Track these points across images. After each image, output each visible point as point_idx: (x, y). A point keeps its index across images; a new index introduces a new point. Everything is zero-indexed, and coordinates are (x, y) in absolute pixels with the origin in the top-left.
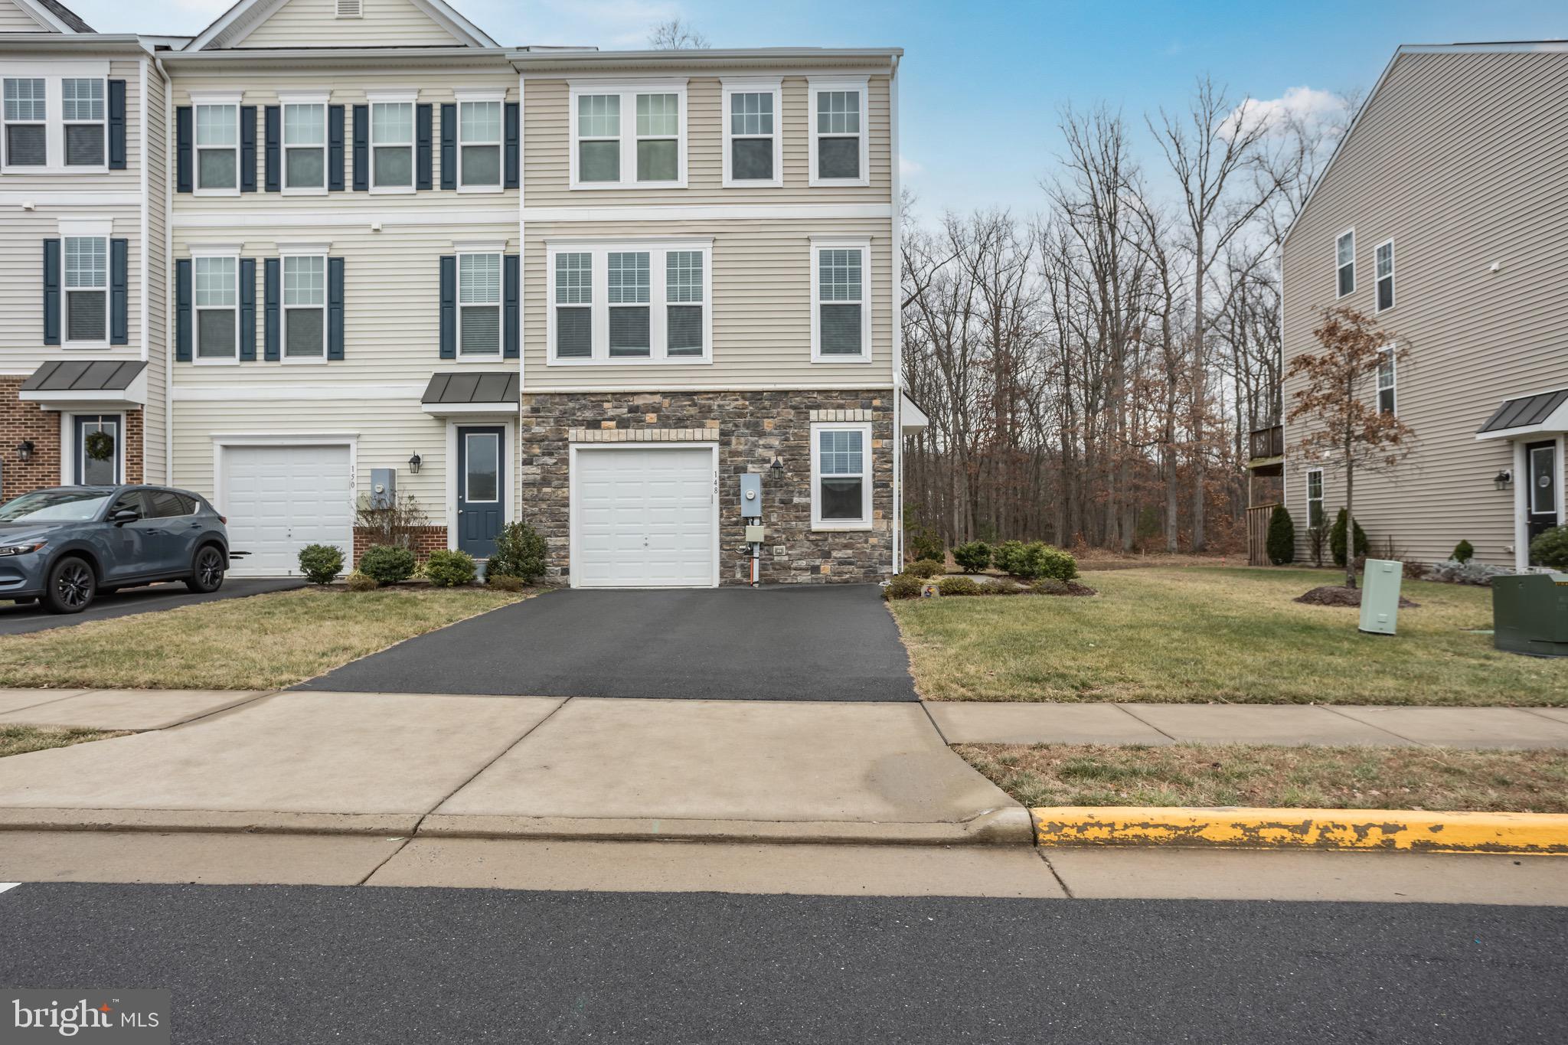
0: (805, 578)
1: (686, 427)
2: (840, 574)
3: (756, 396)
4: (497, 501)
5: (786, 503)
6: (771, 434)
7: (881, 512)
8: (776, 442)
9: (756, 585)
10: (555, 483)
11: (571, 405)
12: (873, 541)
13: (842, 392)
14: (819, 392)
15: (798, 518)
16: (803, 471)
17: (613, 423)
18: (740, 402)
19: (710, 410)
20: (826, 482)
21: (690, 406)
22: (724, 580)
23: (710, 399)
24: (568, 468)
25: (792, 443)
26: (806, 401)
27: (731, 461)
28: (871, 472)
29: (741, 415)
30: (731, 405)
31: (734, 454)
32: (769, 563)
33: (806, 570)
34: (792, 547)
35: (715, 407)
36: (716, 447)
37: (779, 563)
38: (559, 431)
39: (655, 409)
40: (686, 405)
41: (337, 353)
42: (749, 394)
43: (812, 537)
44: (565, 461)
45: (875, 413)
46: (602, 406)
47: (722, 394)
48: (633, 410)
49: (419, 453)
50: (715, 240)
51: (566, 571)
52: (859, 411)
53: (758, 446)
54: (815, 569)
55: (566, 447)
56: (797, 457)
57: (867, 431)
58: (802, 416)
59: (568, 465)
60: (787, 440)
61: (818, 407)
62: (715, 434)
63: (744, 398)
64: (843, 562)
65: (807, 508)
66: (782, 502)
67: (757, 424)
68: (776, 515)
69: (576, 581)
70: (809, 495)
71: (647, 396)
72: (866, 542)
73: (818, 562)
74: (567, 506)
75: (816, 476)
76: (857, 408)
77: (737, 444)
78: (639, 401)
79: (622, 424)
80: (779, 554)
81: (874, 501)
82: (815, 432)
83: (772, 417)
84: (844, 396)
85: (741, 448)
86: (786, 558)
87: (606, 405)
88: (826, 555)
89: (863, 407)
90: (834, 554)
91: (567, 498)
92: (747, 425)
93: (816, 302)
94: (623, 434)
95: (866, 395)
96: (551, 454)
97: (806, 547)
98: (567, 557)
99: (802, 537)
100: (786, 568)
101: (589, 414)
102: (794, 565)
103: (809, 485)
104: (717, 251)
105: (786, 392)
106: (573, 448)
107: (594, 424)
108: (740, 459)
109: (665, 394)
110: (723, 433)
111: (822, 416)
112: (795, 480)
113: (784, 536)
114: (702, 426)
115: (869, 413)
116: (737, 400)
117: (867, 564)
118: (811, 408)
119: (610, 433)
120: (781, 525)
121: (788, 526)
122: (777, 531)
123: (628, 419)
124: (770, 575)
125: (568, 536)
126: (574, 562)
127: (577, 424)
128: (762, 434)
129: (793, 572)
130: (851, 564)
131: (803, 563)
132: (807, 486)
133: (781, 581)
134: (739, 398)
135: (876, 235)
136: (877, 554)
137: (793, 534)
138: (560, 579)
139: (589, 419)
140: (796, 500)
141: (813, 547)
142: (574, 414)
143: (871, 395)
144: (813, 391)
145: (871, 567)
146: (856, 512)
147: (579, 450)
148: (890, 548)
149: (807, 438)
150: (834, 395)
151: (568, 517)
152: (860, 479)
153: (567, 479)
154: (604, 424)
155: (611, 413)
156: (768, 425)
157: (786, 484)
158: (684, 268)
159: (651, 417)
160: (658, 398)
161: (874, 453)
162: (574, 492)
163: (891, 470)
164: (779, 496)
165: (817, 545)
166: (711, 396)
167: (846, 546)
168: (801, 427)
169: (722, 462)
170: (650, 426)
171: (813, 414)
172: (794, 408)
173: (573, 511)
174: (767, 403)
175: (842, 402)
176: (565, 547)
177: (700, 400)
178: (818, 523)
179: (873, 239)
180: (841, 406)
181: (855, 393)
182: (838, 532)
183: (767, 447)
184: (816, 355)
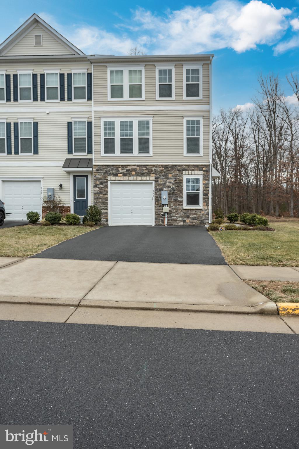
0: (181, 224)
1: (144, 176)
2: (192, 222)
3: (166, 166)
4: (86, 198)
5: (176, 200)
6: (171, 178)
7: (205, 203)
8: (172, 181)
9: (166, 226)
10: (104, 193)
11: (109, 169)
12: (203, 212)
13: (193, 165)
14: (186, 165)
15: (179, 205)
16: (181, 190)
17: (122, 175)
18: (161, 168)
19: (152, 171)
20: (188, 194)
21: (145, 169)
22: (156, 224)
23: (152, 167)
24: (108, 189)
25: (178, 181)
26: (182, 168)
27: (158, 187)
28: (202, 191)
29: (161, 172)
30: (158, 169)
31: (159, 184)
32: (170, 219)
33: (182, 221)
34: (177, 214)
35: (154, 170)
36: (154, 182)
37: (173, 219)
38: (105, 177)
39: (135, 170)
40: (144, 169)
41: (36, 152)
42: (164, 166)
43: (184, 211)
44: (107, 186)
45: (204, 172)
46: (118, 169)
47: (156, 166)
48: (128, 170)
49: (62, 183)
50: (153, 117)
51: (107, 221)
52: (198, 172)
53: (167, 182)
54: (185, 221)
55: (107, 182)
56: (179, 186)
57: (201, 178)
58: (181, 173)
59: (108, 187)
60: (176, 180)
61: (186, 170)
62: (152, 177)
63: (162, 167)
64: (193, 219)
65: (182, 202)
66: (174, 200)
67: (166, 175)
68: (172, 204)
69: (111, 223)
70: (183, 198)
71: (132, 166)
72: (201, 213)
73: (185, 219)
74: (108, 200)
75: (185, 192)
76: (198, 170)
77: (160, 181)
78: (130, 168)
79: (125, 175)
80: (173, 216)
81: (203, 200)
82: (185, 178)
83: (171, 173)
84: (194, 167)
85: (162, 183)
86: (175, 217)
87: (119, 169)
88: (188, 217)
89: (200, 170)
90: (191, 216)
91: (108, 198)
92: (163, 176)
93: (185, 137)
94: (125, 178)
95: (201, 166)
96: (102, 184)
97: (182, 214)
98: (107, 216)
99: (180, 211)
100: (175, 220)
101: (114, 172)
102: (178, 219)
103: (183, 194)
104: (154, 120)
105: (176, 165)
106: (109, 182)
107: (116, 175)
108: (161, 186)
109: (138, 166)
110: (156, 178)
111: (187, 173)
112: (178, 193)
113: (175, 211)
114: (149, 176)
115: (202, 172)
116: (160, 168)
118: (184, 170)
119: (120, 178)
120: (174, 207)
121: (176, 207)
122: (173, 209)
123: (126, 173)
124: (170, 223)
125: (108, 209)
126: (109, 218)
127: (110, 175)
128: (168, 178)
129: (178, 222)
130: (196, 219)
131: (181, 219)
132: (182, 195)
133: (174, 225)
134: (161, 167)
135: (204, 115)
136: (204, 216)
137: (178, 210)
138: (105, 223)
139: (114, 173)
140: (179, 199)
141: (184, 214)
142: (110, 172)
143: (203, 166)
144: (184, 165)
145: (202, 220)
146: (197, 203)
147: (111, 183)
148: (208, 215)
149: (182, 180)
150: (191, 166)
151: (108, 204)
152: (199, 193)
153: (107, 192)
154: (119, 175)
155: (121, 171)
156: (170, 175)
157: (176, 194)
158: (144, 126)
159: (134, 173)
160: (135, 167)
161: (203, 185)
162: (109, 196)
163: (209, 190)
164: (173, 198)
165: (185, 214)
166: (152, 166)
167: (194, 214)
168: (180, 176)
169: (155, 187)
170: (133, 175)
171: (184, 172)
172: (178, 170)
173: (109, 202)
174: (170, 169)
175: (193, 168)
176: (107, 213)
177: (149, 168)
178: (185, 207)
179: (203, 116)
180: (193, 170)
181: (197, 166)
182: (192, 210)
183: (170, 182)
184: (185, 154)
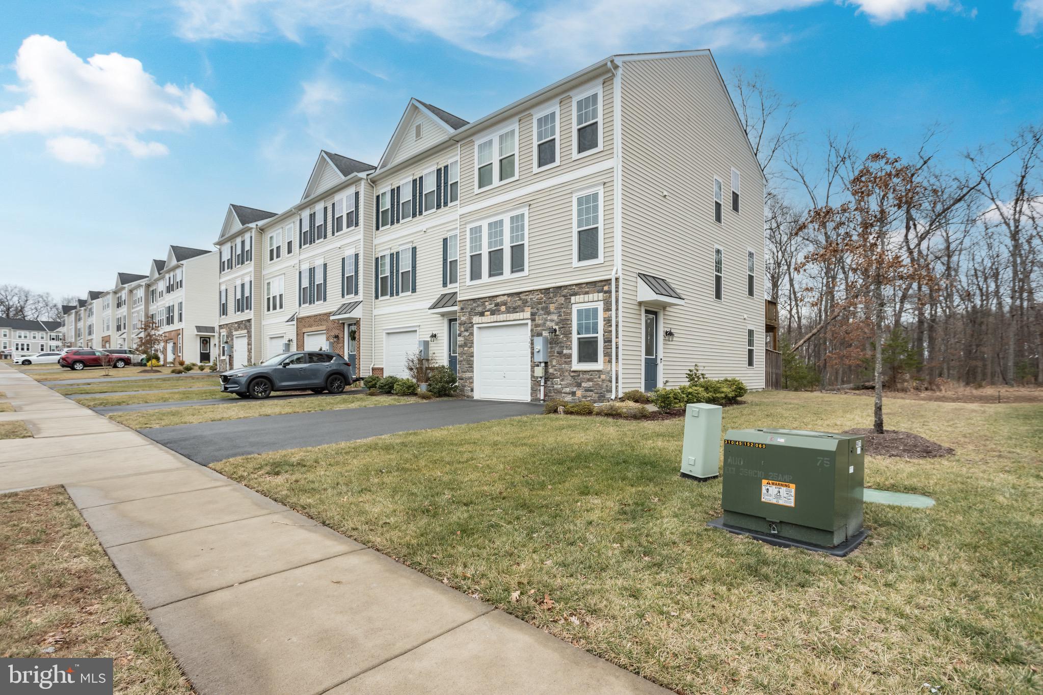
0: (569, 399)
1: (517, 312)
2: (585, 397)
3: (546, 291)
5: (560, 353)
6: (553, 313)
7: (607, 358)
8: (555, 317)
9: (542, 402)
10: (469, 345)
11: (474, 304)
12: (603, 377)
13: (587, 283)
14: (576, 285)
15: (566, 363)
16: (568, 334)
17: (489, 313)
18: (540, 295)
19: (527, 302)
20: (581, 340)
22: (533, 398)
23: (527, 295)
24: (473, 338)
25: (563, 317)
26: (570, 291)
27: (536, 330)
28: (602, 332)
29: (540, 303)
30: (536, 297)
31: (537, 326)
32: (552, 389)
33: (569, 394)
34: (562, 380)
35: (529, 300)
36: (529, 322)
37: (556, 389)
38: (470, 319)
39: (505, 304)
40: (517, 300)
41: (414, 289)
42: (544, 291)
43: (572, 374)
44: (472, 334)
45: (604, 295)
46: (485, 304)
47: (533, 292)
48: (497, 305)
49: (434, 333)
51: (472, 390)
52: (596, 295)
53: (547, 320)
54: (573, 394)
55: (472, 326)
56: (565, 323)
57: (600, 306)
58: (568, 301)
59: (473, 336)
60: (560, 316)
61: (575, 294)
62: (527, 314)
63: (542, 293)
64: (587, 390)
65: (570, 356)
66: (558, 353)
67: (547, 308)
68: (555, 361)
69: (477, 395)
70: (571, 349)
71: (502, 296)
72: (600, 377)
73: (575, 389)
74: (473, 356)
75: (575, 337)
76: (595, 293)
77: (539, 321)
78: (499, 300)
79: (493, 313)
80: (557, 384)
81: (603, 351)
82: (575, 309)
83: (554, 303)
84: (589, 286)
85: (540, 322)
86: (560, 386)
87: (487, 303)
88: (579, 385)
89: (598, 292)
90: (584, 385)
91: (473, 353)
92: (543, 309)
93: (575, 230)
94: (494, 318)
95: (600, 284)
96: (467, 331)
97: (569, 380)
98: (472, 383)
99: (567, 374)
100: (559, 392)
101: (480, 309)
102: (564, 391)
103: (571, 342)
105: (560, 287)
106: (475, 326)
107: (482, 314)
108: (540, 328)
109: (509, 295)
110: (533, 314)
111: (577, 301)
112: (564, 339)
113: (559, 373)
114: (523, 311)
115: (601, 295)
117: (599, 391)
118: (572, 295)
119: (488, 318)
120: (558, 367)
121: (561, 367)
122: (556, 370)
123: (495, 310)
124: (553, 396)
125: (473, 373)
126: (476, 387)
127: (476, 314)
128: (549, 313)
129: (563, 395)
130: (591, 391)
131: (568, 390)
132: (569, 343)
134: (539, 293)
135: (605, 181)
136: (605, 385)
137: (563, 372)
138: (470, 394)
139: (480, 311)
140: (565, 352)
141: (573, 380)
142: (475, 309)
143: (603, 283)
144: (573, 285)
145: (602, 393)
146: (595, 360)
147: (480, 328)
148: (611, 382)
149: (570, 314)
150: (584, 286)
151: (473, 363)
152: (597, 337)
153: (473, 343)
154: (486, 313)
155: (488, 307)
156: (552, 307)
157: (560, 343)
158: (517, 221)
159: (503, 308)
160: (506, 297)
161: (604, 321)
162: (476, 349)
163: (611, 331)
164: (557, 349)
165: (575, 379)
167: (589, 380)
168: (567, 308)
169: (532, 330)
170: (503, 313)
171: (573, 298)
172: (564, 296)
173: (475, 360)
174: (551, 295)
175: (587, 290)
176: (471, 378)
177: (523, 297)
178: (576, 366)
179: (605, 183)
180: (587, 293)
181: (594, 283)
182: (585, 371)
183: (552, 321)
184: (575, 263)
